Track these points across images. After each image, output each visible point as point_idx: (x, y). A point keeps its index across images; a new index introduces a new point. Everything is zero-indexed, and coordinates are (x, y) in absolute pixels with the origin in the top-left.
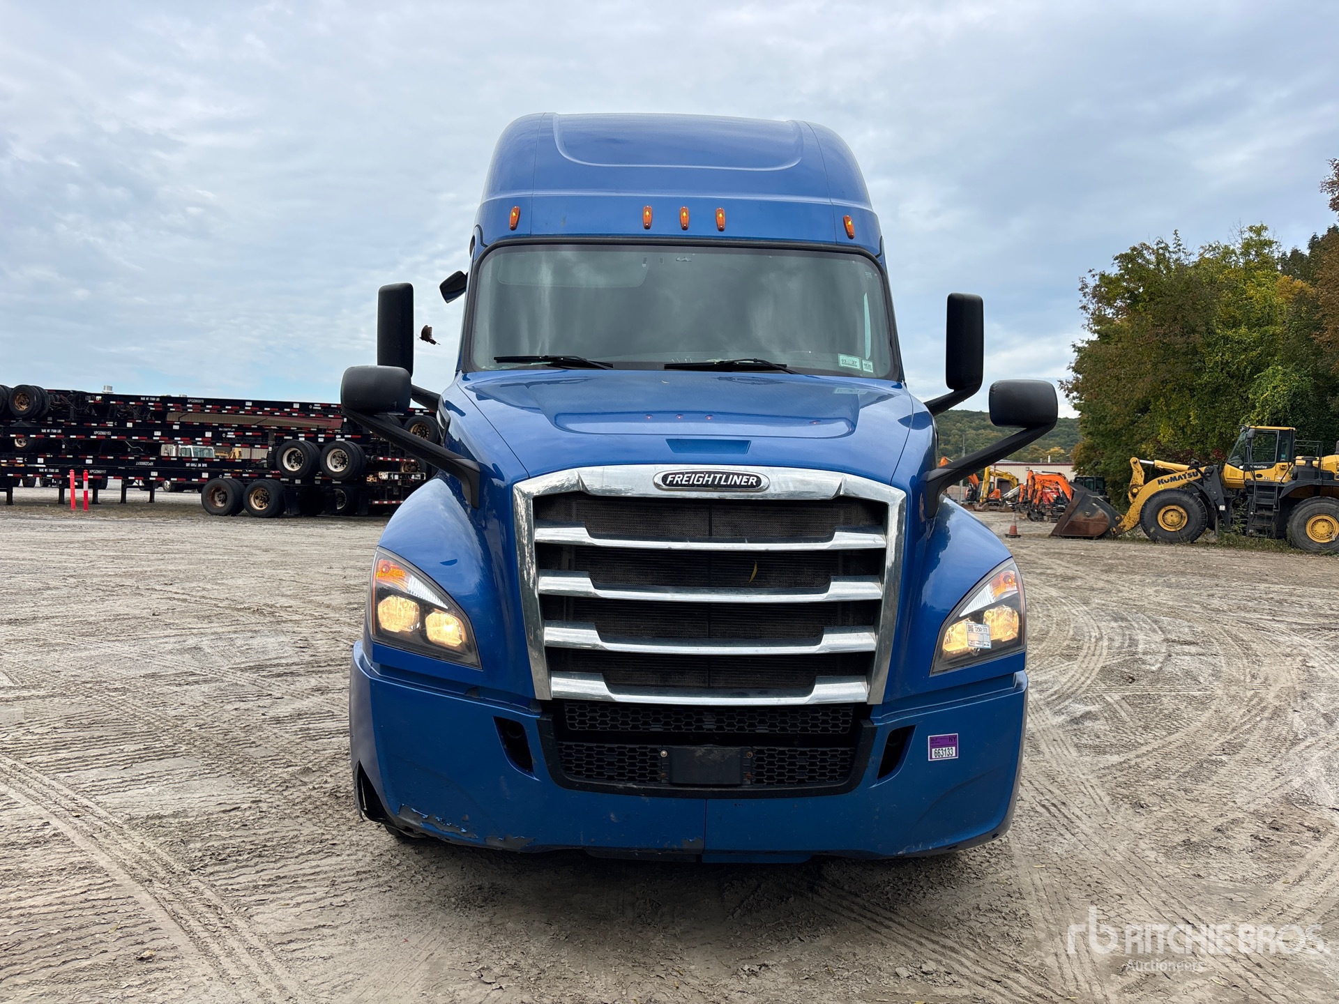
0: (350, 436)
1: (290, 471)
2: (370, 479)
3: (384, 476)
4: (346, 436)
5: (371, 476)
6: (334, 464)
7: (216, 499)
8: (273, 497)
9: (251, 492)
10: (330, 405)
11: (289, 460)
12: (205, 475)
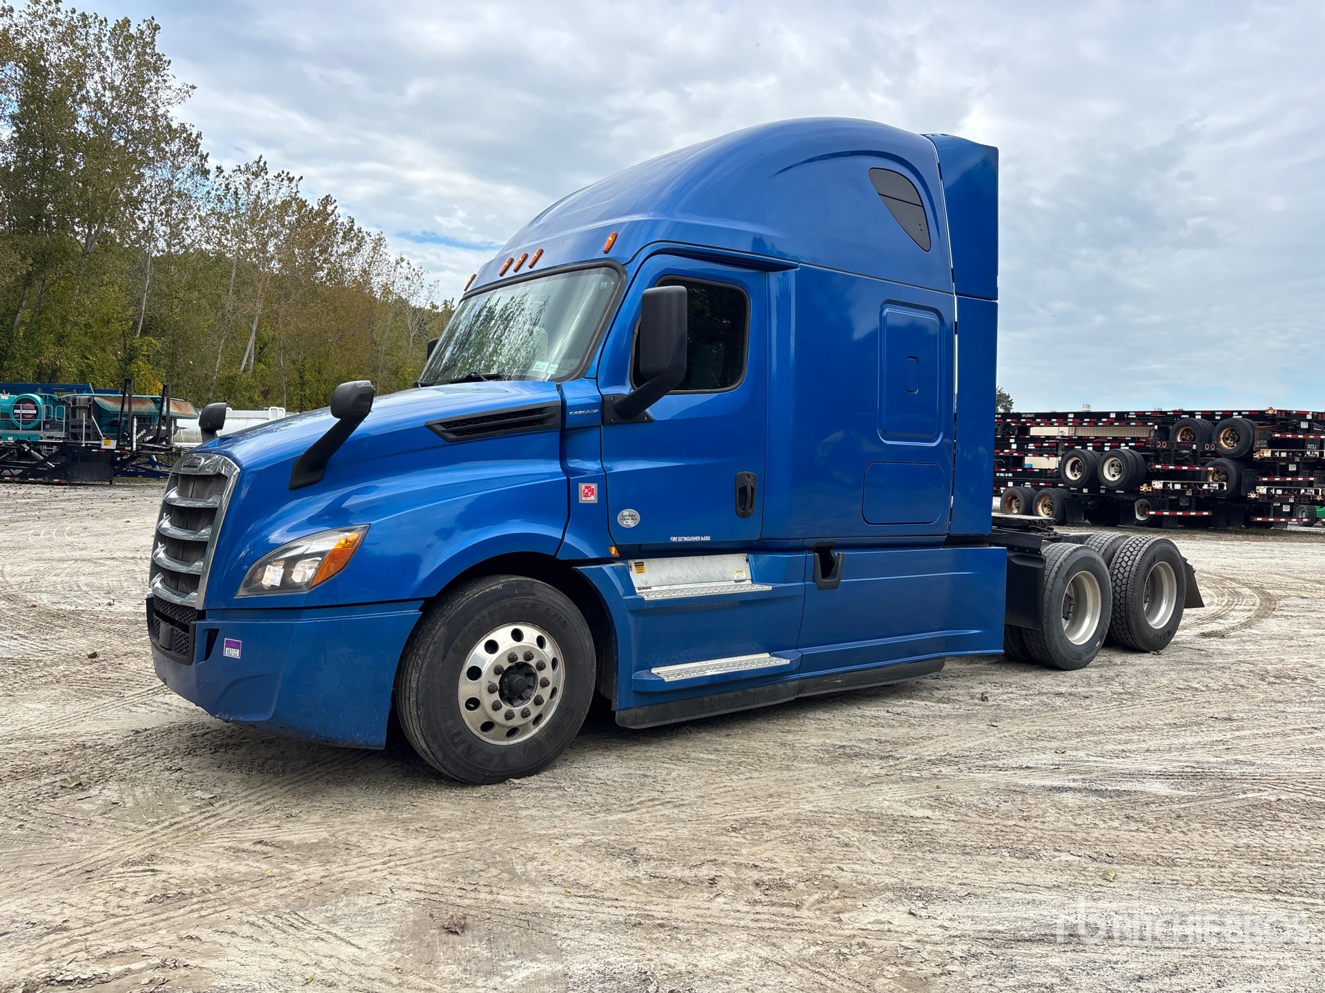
0: (1133, 444)
1: (1071, 480)
2: (1144, 488)
3: (1158, 485)
4: (1130, 444)
5: (1145, 485)
6: (1113, 473)
7: (1014, 506)
8: (1056, 506)
9: (1039, 500)
10: (1144, 412)
11: (1072, 469)
12: (1010, 484)
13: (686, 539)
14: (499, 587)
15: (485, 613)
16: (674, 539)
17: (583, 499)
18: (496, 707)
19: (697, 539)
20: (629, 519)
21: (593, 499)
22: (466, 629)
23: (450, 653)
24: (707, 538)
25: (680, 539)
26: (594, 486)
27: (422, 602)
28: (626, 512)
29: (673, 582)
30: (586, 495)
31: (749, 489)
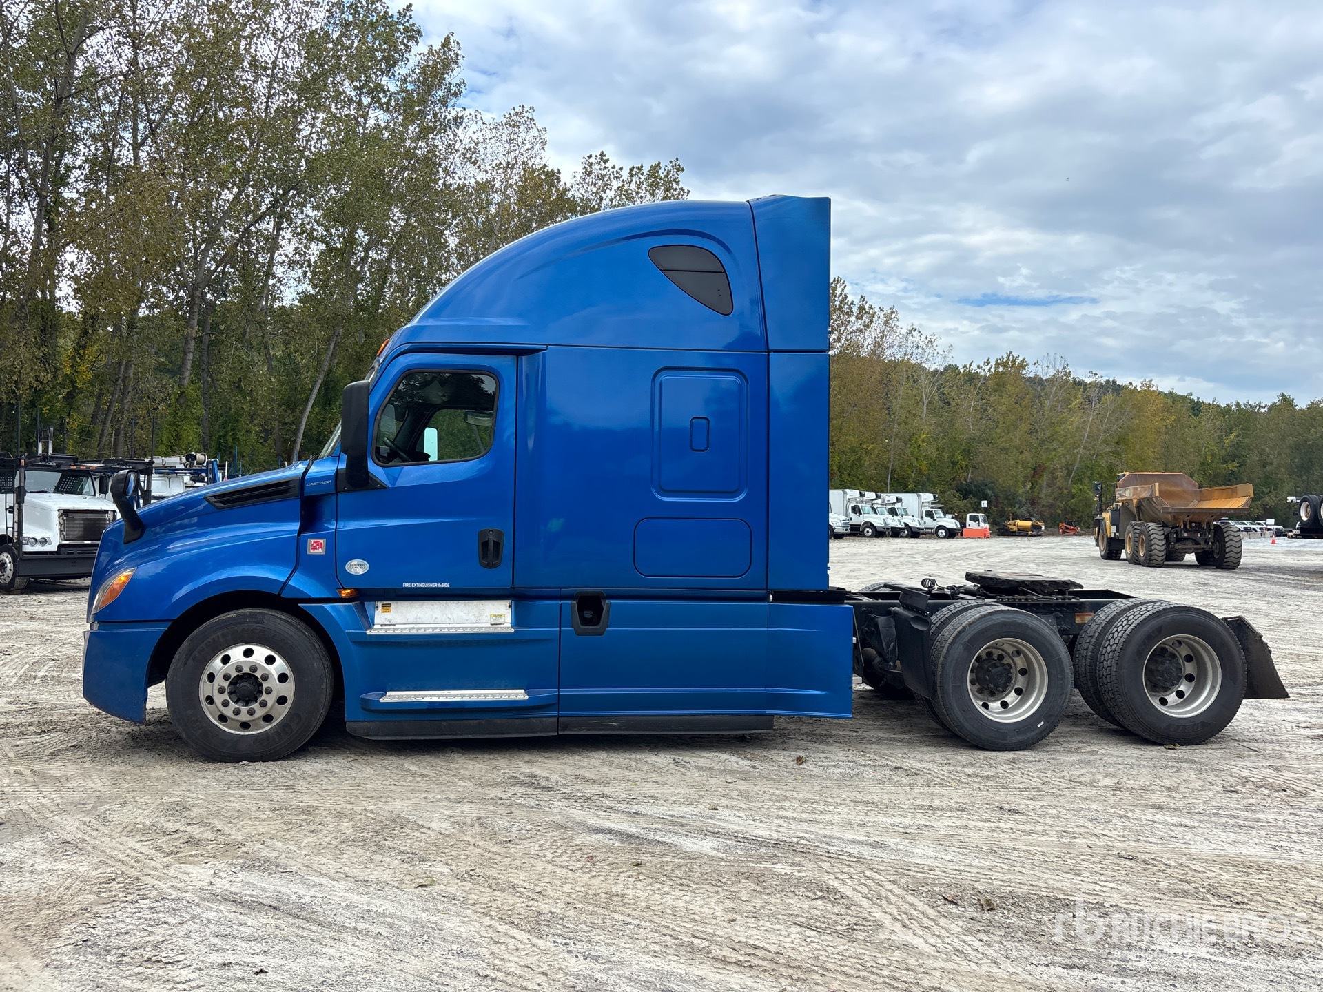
13: (421, 585)
14: (235, 615)
15: (219, 634)
16: (407, 585)
17: (311, 551)
18: (225, 704)
19: (434, 585)
20: (357, 567)
21: (321, 551)
22: (203, 645)
23: (190, 661)
24: (446, 585)
25: (414, 585)
26: (322, 541)
27: (170, 623)
28: (354, 562)
29: (419, 621)
30: (314, 548)
31: (491, 544)
